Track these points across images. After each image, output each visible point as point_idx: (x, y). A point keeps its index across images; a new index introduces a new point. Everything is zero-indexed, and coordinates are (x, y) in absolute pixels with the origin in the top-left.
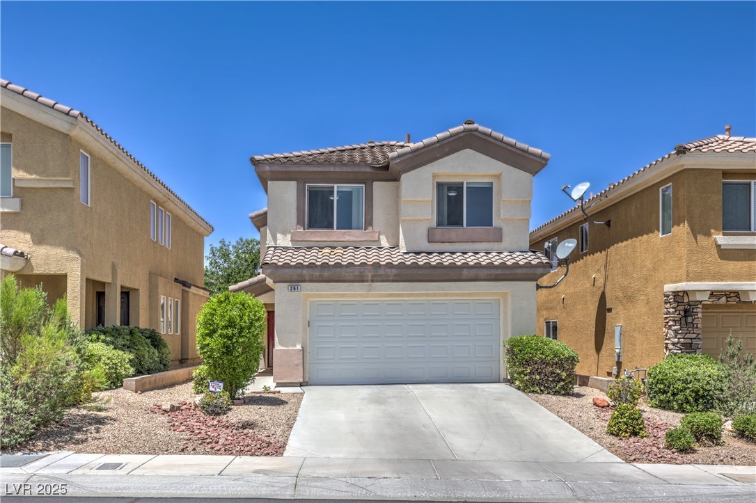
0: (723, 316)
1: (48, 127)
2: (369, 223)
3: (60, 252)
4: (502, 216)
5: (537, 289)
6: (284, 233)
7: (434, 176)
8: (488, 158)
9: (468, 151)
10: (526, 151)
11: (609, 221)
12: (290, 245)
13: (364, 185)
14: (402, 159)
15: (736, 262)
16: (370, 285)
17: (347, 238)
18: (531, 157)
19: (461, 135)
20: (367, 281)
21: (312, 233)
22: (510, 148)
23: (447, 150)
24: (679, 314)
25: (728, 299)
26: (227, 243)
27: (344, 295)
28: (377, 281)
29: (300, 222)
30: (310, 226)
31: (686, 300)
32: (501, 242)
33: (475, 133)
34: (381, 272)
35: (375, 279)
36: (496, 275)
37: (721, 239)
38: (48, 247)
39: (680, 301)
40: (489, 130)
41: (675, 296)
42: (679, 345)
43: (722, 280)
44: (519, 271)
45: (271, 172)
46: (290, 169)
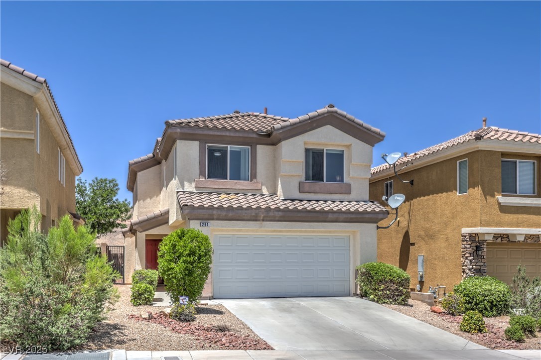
0: (497, 250)
2: (254, 176)
3: (22, 191)
4: (351, 176)
5: (377, 229)
6: (190, 182)
7: (305, 143)
8: (343, 132)
9: (329, 126)
10: (369, 130)
11: (413, 181)
12: (194, 190)
13: (250, 147)
14: (285, 130)
15: (510, 215)
16: (261, 223)
17: (238, 187)
18: (372, 134)
19: (325, 115)
20: (259, 220)
21: (212, 182)
22: (358, 127)
23: (314, 125)
24: (473, 249)
25: (503, 239)
26: (82, 181)
27: (240, 231)
28: (267, 221)
29: (202, 173)
30: (209, 177)
31: (477, 240)
32: (350, 194)
33: (335, 114)
34: (271, 214)
35: (265, 219)
36: (351, 218)
37: (501, 198)
38: (12, 188)
39: (473, 240)
40: (345, 113)
41: (470, 236)
42: (472, 270)
43: (501, 227)
44: (367, 216)
45: (181, 133)
46: (196, 132)
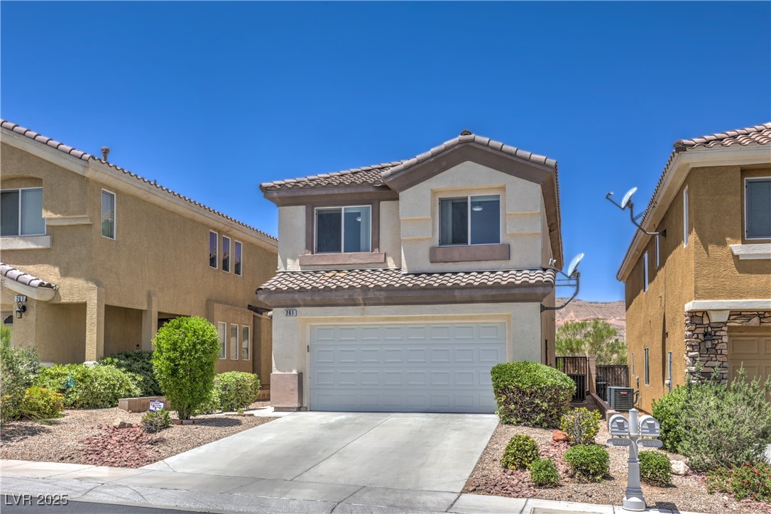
1: (69, 171)
2: (376, 244)
3: (80, 283)
4: (508, 232)
5: (541, 311)
6: (294, 258)
7: (434, 193)
8: (493, 170)
9: (468, 163)
10: (528, 160)
11: (665, 231)
12: (299, 269)
13: (371, 206)
14: (395, 176)
15: (760, 276)
17: (353, 261)
18: (533, 165)
19: (456, 147)
20: (359, 305)
21: (319, 256)
22: (510, 157)
23: (444, 164)
24: (698, 338)
25: (762, 320)
27: (341, 320)
28: (370, 305)
29: (309, 246)
30: (319, 250)
31: (706, 322)
32: (509, 259)
33: (472, 144)
34: (370, 295)
35: (367, 302)
36: (492, 296)
37: (737, 248)
38: (72, 279)
39: (698, 322)
40: (486, 140)
41: (692, 317)
42: (697, 375)
43: (741, 297)
44: (516, 291)
45: (279, 198)
46: (297, 194)
